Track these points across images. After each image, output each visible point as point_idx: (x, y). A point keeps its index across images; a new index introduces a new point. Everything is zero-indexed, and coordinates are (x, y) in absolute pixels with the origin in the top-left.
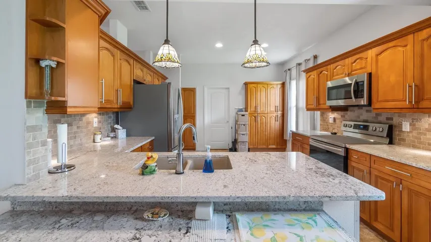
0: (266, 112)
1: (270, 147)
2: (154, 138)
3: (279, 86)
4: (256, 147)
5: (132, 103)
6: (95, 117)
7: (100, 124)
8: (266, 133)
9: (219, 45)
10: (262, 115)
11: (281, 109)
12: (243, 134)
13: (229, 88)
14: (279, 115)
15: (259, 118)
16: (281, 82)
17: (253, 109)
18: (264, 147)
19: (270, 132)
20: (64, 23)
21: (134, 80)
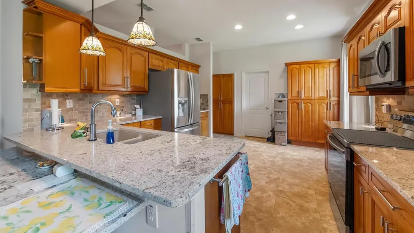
0: (313, 98)
1: (319, 141)
2: (161, 117)
3: (333, 65)
4: (299, 139)
5: (146, 87)
6: (117, 98)
7: (123, 104)
8: (313, 124)
9: (238, 27)
10: (308, 101)
11: (336, 94)
12: (280, 123)
13: (268, 72)
14: (333, 103)
15: (303, 106)
16: (335, 60)
17: (295, 94)
18: (311, 141)
19: (319, 124)
20: (42, 34)
21: (149, 69)
